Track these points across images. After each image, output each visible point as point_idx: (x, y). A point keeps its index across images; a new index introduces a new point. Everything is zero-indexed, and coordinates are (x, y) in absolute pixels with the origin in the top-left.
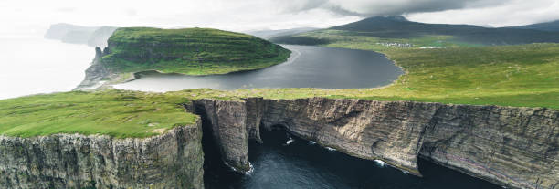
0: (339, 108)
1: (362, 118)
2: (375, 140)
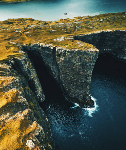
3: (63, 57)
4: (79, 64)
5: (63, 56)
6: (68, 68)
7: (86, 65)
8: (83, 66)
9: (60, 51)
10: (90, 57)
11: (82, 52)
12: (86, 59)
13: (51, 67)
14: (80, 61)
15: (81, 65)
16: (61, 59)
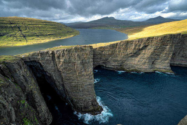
0: (136, 45)
1: (149, 49)
2: (153, 60)
3: (63, 58)
4: (80, 62)
5: (63, 56)
6: (70, 70)
7: (86, 62)
8: (83, 64)
9: (59, 52)
10: (87, 53)
11: (79, 49)
12: (84, 55)
13: (53, 75)
14: (80, 59)
15: (81, 63)
16: (61, 61)
